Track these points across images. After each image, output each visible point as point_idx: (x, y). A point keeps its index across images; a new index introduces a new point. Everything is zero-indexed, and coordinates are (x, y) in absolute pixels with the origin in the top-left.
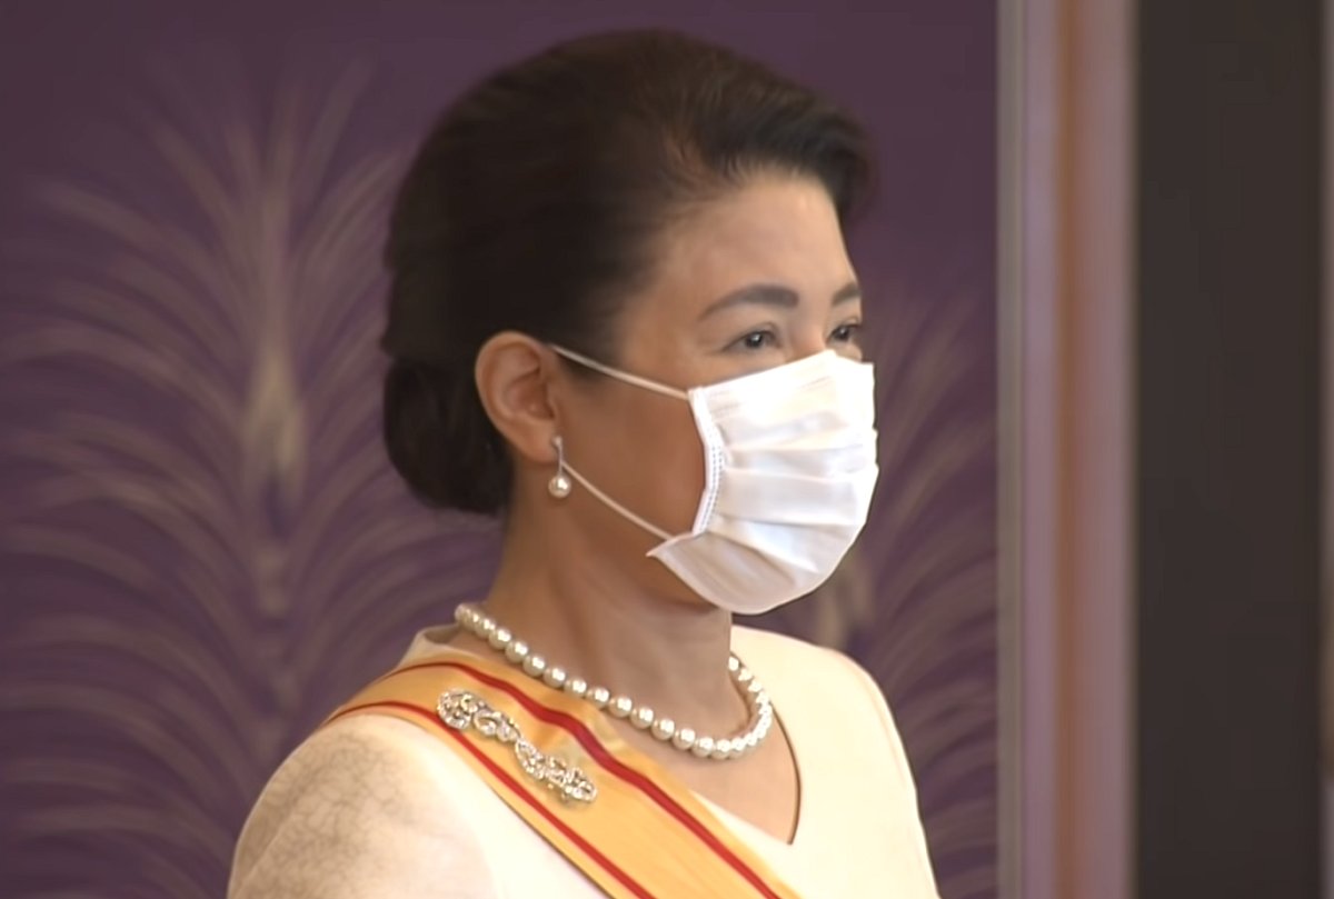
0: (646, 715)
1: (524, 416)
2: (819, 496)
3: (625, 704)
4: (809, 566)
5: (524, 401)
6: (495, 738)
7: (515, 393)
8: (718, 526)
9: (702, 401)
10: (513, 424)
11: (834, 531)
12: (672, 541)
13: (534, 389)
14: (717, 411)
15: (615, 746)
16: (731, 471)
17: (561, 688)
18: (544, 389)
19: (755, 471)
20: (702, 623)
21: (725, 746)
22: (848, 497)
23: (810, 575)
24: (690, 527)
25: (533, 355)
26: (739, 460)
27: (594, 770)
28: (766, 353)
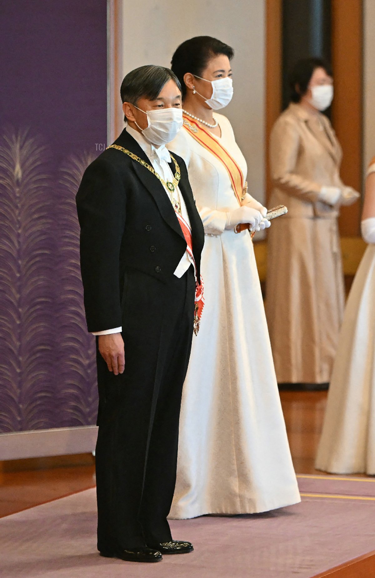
0: (204, 122)
1: (189, 84)
2: (226, 95)
3: (201, 121)
4: (225, 104)
5: (190, 82)
6: (186, 124)
7: (189, 80)
8: (214, 99)
9: (213, 83)
10: (188, 84)
11: (228, 100)
12: (208, 100)
13: (191, 80)
14: (215, 84)
15: (200, 126)
16: (216, 92)
17: (193, 118)
18: (192, 80)
19: (219, 92)
20: (210, 111)
21: (213, 126)
22: (230, 95)
23: (225, 105)
24: (210, 98)
25: (191, 76)
26: (217, 90)
27: (198, 129)
28: (220, 77)
